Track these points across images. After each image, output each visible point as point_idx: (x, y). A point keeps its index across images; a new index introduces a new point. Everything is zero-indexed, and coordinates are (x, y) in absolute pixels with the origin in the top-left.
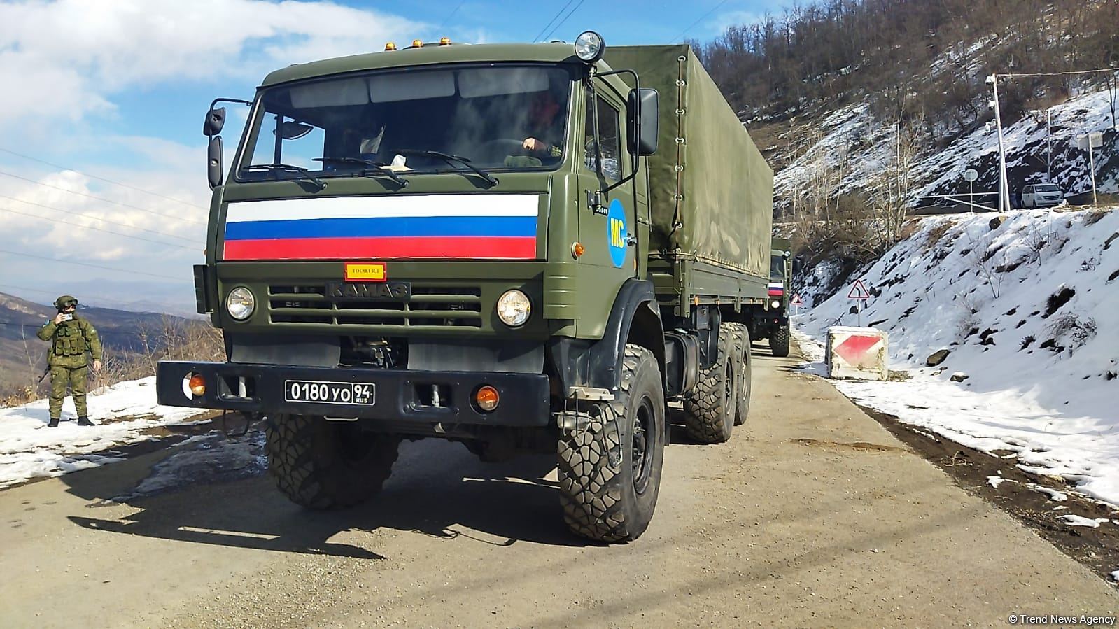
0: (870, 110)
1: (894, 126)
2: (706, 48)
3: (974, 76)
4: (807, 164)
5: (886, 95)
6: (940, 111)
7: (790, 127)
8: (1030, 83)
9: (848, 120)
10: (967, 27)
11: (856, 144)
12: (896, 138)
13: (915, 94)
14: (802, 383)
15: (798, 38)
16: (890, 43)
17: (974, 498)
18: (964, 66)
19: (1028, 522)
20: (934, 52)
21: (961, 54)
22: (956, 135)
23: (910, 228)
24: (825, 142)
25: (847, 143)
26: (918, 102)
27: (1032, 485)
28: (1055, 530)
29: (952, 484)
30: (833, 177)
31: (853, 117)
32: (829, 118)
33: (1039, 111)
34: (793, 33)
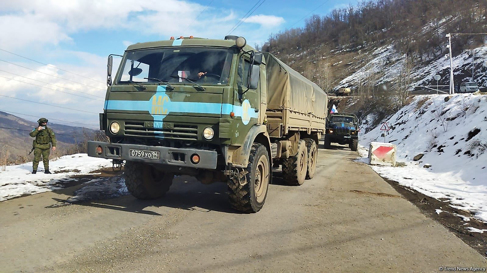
0: (395, 47)
1: (405, 55)
2: (323, 18)
3: (441, 34)
4: (365, 71)
5: (402, 41)
6: (425, 49)
7: (358, 54)
8: (466, 37)
9: (384, 52)
10: (439, 12)
11: (387, 62)
12: (405, 60)
13: (415, 41)
14: (357, 166)
15: (364, 15)
16: (404, 18)
17: (429, 218)
18: (437, 30)
19: (451, 229)
20: (424, 23)
21: (436, 24)
22: (432, 60)
23: (410, 100)
24: (374, 61)
25: (384, 62)
26: (416, 44)
27: (455, 214)
28: (463, 233)
29: (420, 212)
30: (377, 76)
31: (387, 50)
32: (376, 50)
33: (470, 50)
34: (361, 13)
